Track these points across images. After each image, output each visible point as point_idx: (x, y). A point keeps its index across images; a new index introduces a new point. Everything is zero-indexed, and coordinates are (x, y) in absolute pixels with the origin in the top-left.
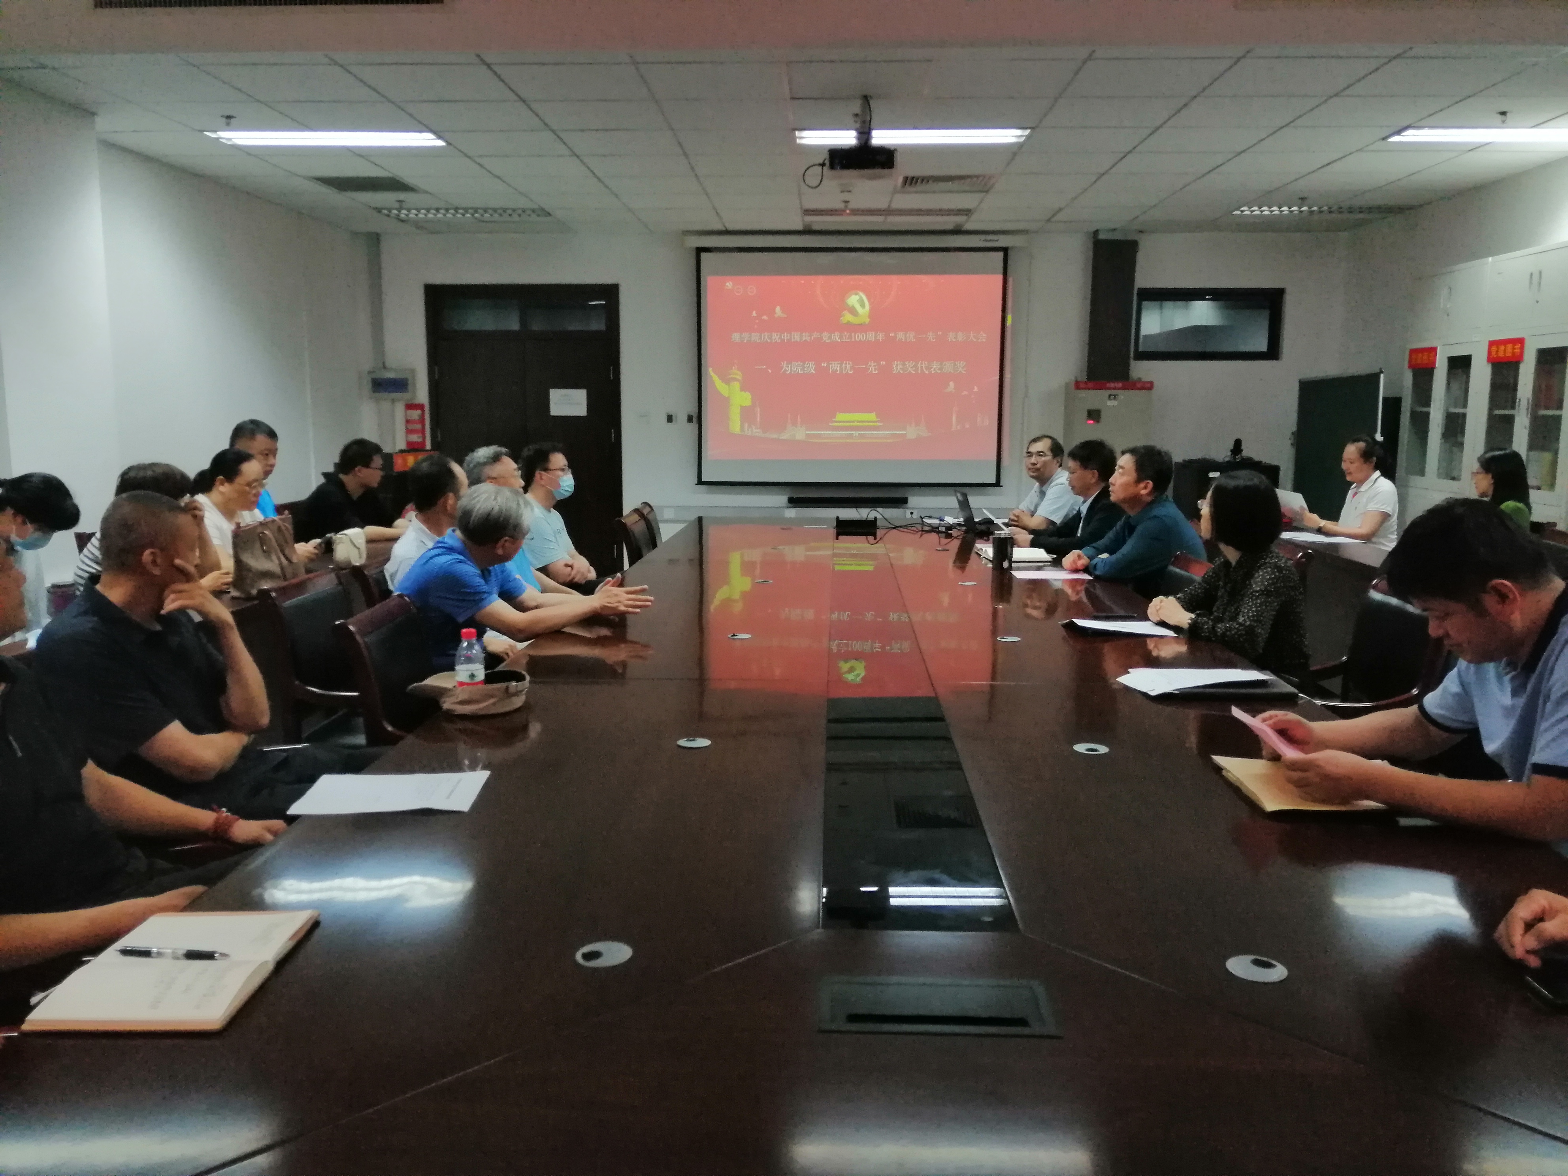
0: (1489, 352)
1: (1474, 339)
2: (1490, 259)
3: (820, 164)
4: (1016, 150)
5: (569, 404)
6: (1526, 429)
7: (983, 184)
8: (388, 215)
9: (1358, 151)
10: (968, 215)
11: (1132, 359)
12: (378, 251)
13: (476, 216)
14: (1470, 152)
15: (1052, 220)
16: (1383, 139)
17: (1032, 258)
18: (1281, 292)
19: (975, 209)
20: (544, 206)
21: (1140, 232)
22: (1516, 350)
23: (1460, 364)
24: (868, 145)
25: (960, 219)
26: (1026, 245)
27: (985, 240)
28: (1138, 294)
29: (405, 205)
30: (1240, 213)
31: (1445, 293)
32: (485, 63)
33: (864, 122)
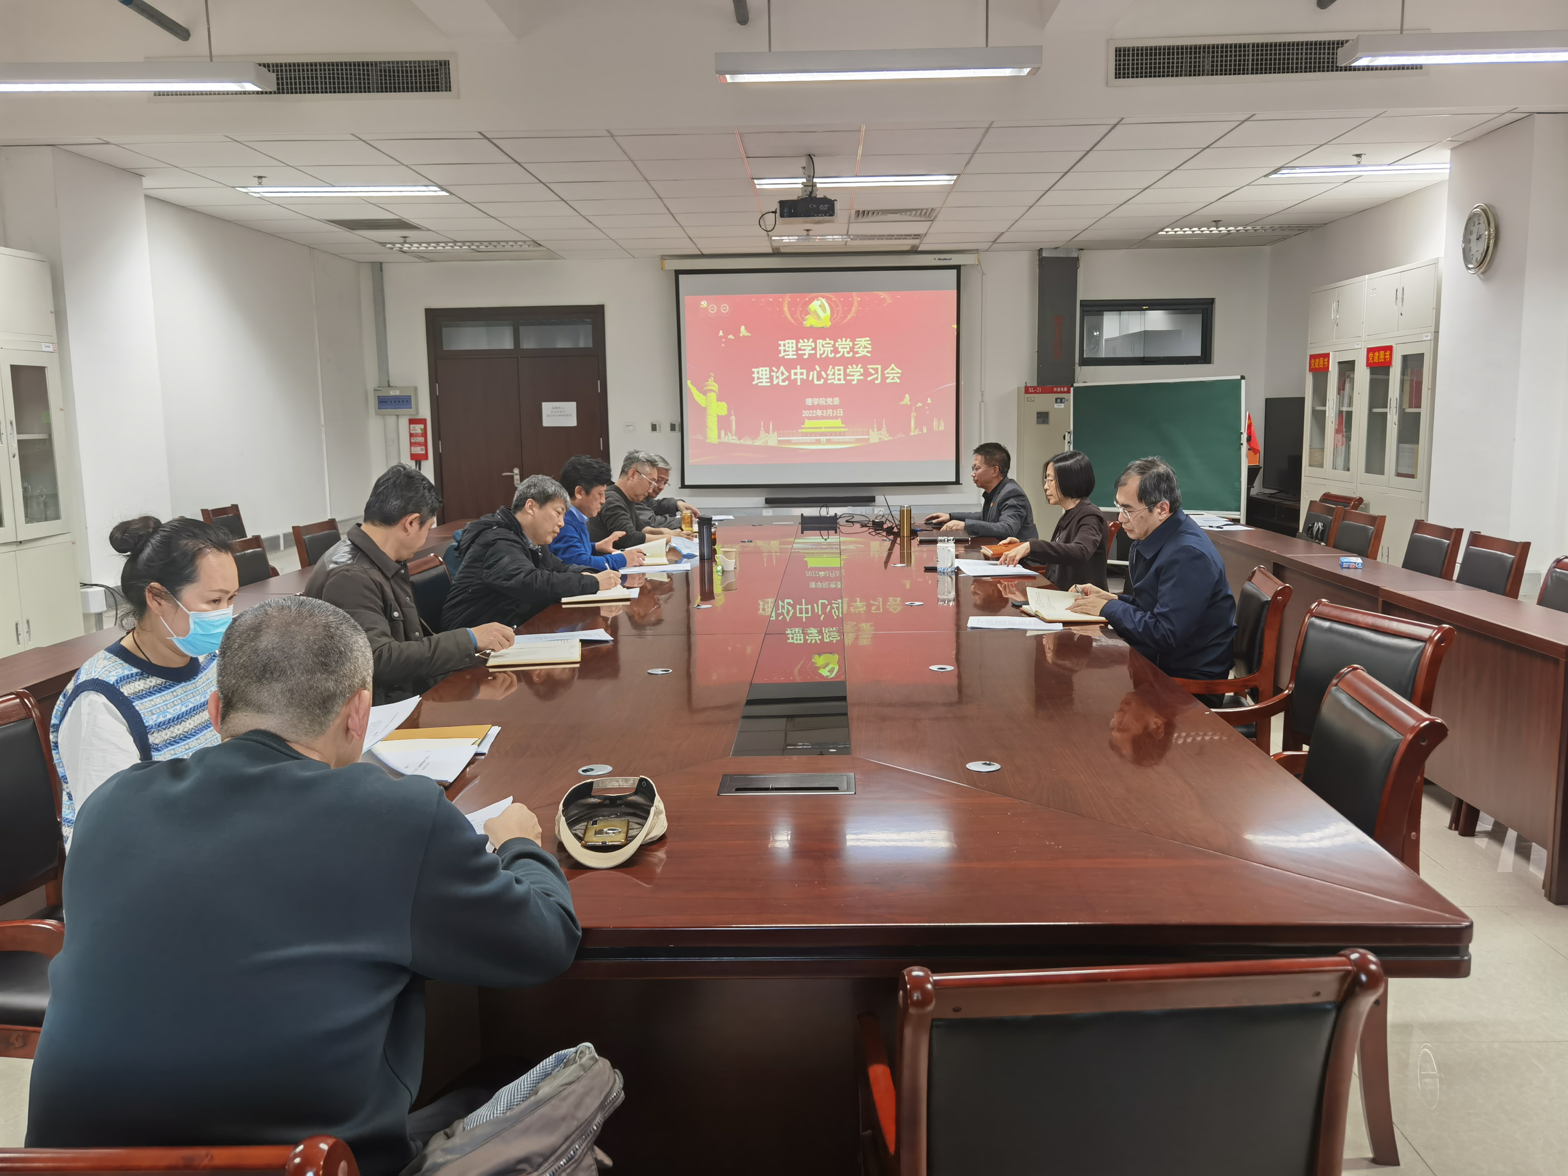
0: (1368, 358)
1: (1356, 347)
2: (1367, 276)
3: (773, 212)
4: (949, 190)
5: (560, 415)
6: (1395, 425)
7: (928, 215)
8: (392, 249)
9: (1248, 185)
10: (918, 238)
11: (1077, 365)
12: (382, 278)
13: (472, 247)
14: (1346, 184)
15: (998, 241)
16: (1265, 176)
17: (983, 274)
18: (1211, 301)
19: (926, 234)
20: (535, 239)
21: (1081, 249)
22: (1387, 357)
23: (1347, 367)
24: (813, 195)
25: (915, 242)
26: (977, 263)
27: (939, 259)
28: (1081, 306)
29: (408, 240)
30: (1164, 233)
31: (1335, 305)
32: (486, 138)
33: (809, 177)
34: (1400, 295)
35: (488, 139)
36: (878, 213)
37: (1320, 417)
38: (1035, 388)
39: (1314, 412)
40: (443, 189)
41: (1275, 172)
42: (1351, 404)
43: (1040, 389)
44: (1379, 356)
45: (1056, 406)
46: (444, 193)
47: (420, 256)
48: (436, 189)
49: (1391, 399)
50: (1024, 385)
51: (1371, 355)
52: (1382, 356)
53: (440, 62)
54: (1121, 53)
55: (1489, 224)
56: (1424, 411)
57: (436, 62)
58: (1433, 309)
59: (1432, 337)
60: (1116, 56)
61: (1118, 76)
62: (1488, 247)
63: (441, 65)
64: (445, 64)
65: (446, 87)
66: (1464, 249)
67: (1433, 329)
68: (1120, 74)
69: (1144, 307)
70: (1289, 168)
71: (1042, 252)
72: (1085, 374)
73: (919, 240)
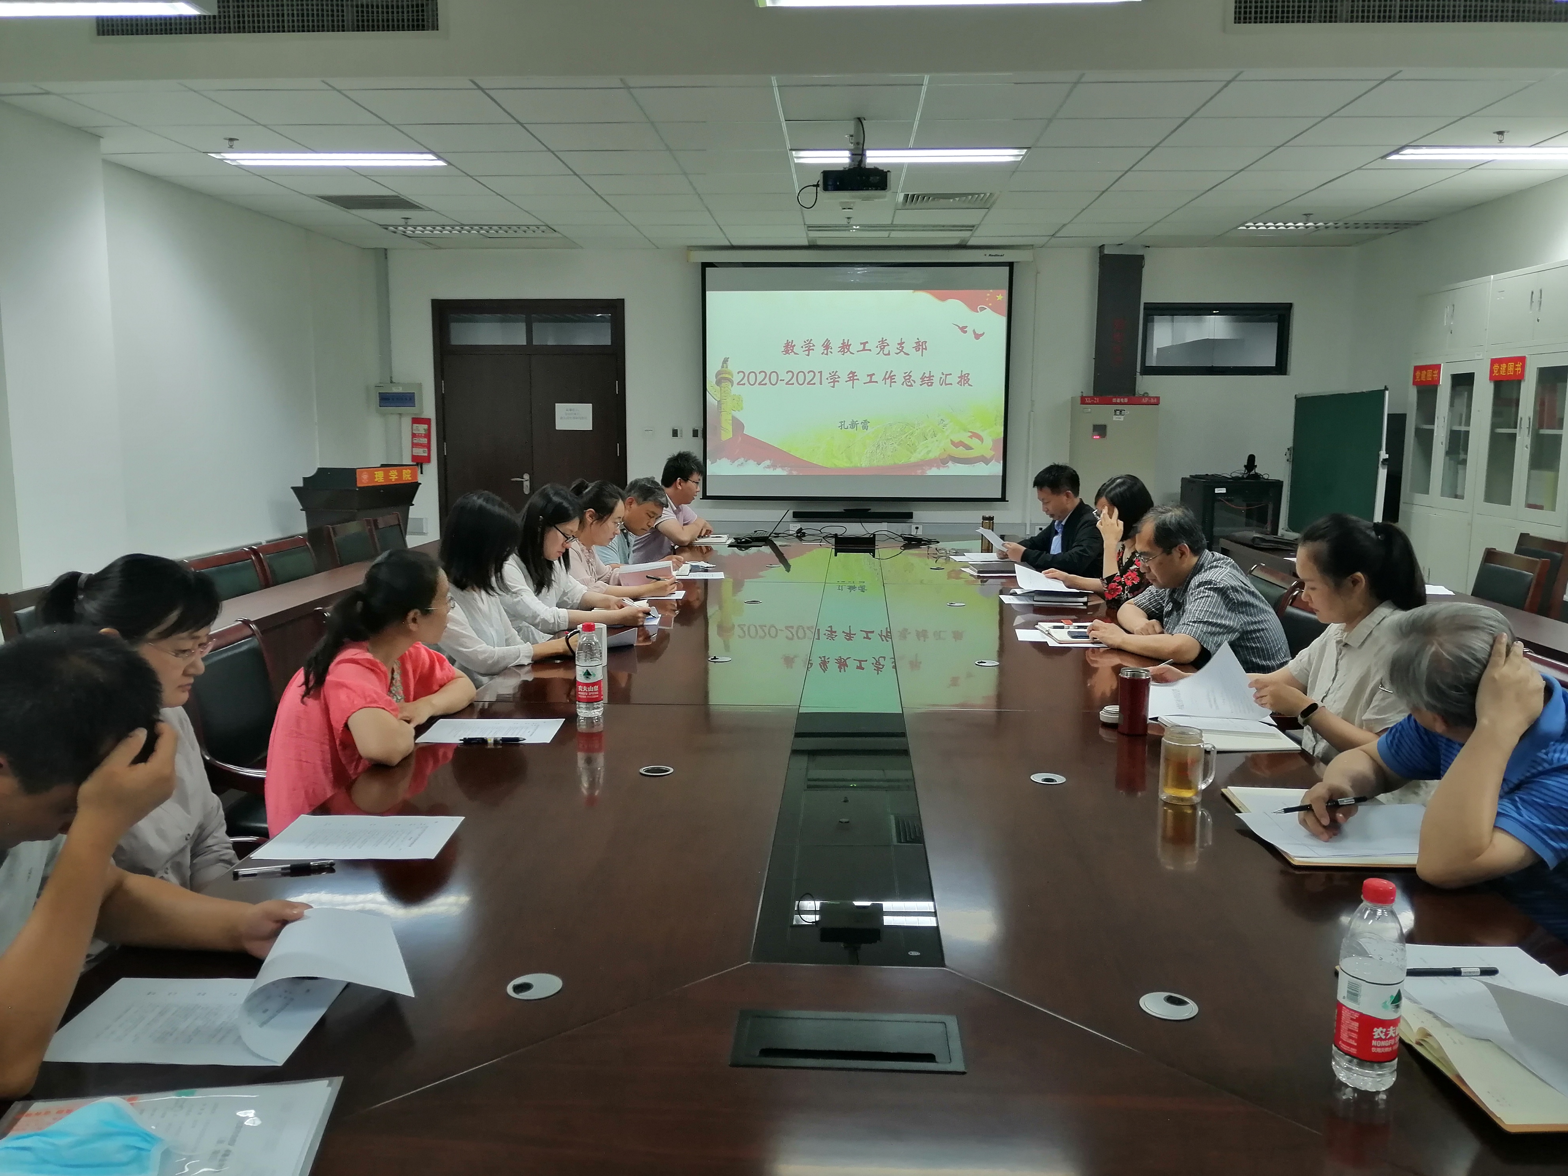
0: (1492, 371)
1: (1477, 358)
2: (1491, 277)
3: (814, 186)
4: (1015, 168)
5: (574, 418)
6: (1527, 448)
7: (984, 201)
8: (395, 232)
9: (1359, 168)
10: (971, 230)
11: (1138, 374)
12: (387, 267)
13: (482, 232)
14: (1471, 170)
15: (1057, 235)
16: (1382, 157)
17: (1037, 273)
18: (1289, 306)
19: (979, 225)
20: (549, 223)
21: (1146, 247)
22: (1517, 369)
23: (1463, 382)
24: (862, 166)
25: (965, 234)
26: (1031, 260)
27: (990, 255)
28: (1145, 309)
29: (410, 222)
30: (1245, 228)
31: (1448, 310)
32: (479, 88)
33: (858, 144)
34: (1536, 298)
35: (482, 90)
36: (929, 198)
37: (1425, 439)
38: (1092, 398)
39: (1418, 431)
40: (440, 158)
41: (1397, 152)
42: (1468, 423)
43: (1097, 400)
44: (1506, 369)
45: (1115, 418)
46: (441, 163)
47: (426, 242)
48: (431, 156)
49: (1521, 419)
50: (1080, 394)
51: (1496, 366)
52: (1511, 368)
61: (1238, 20)
65: (433, 25)
68: (1240, 18)
69: (1214, 312)
70: (1415, 147)
71: (1104, 249)
72: (1146, 384)
73: (970, 233)
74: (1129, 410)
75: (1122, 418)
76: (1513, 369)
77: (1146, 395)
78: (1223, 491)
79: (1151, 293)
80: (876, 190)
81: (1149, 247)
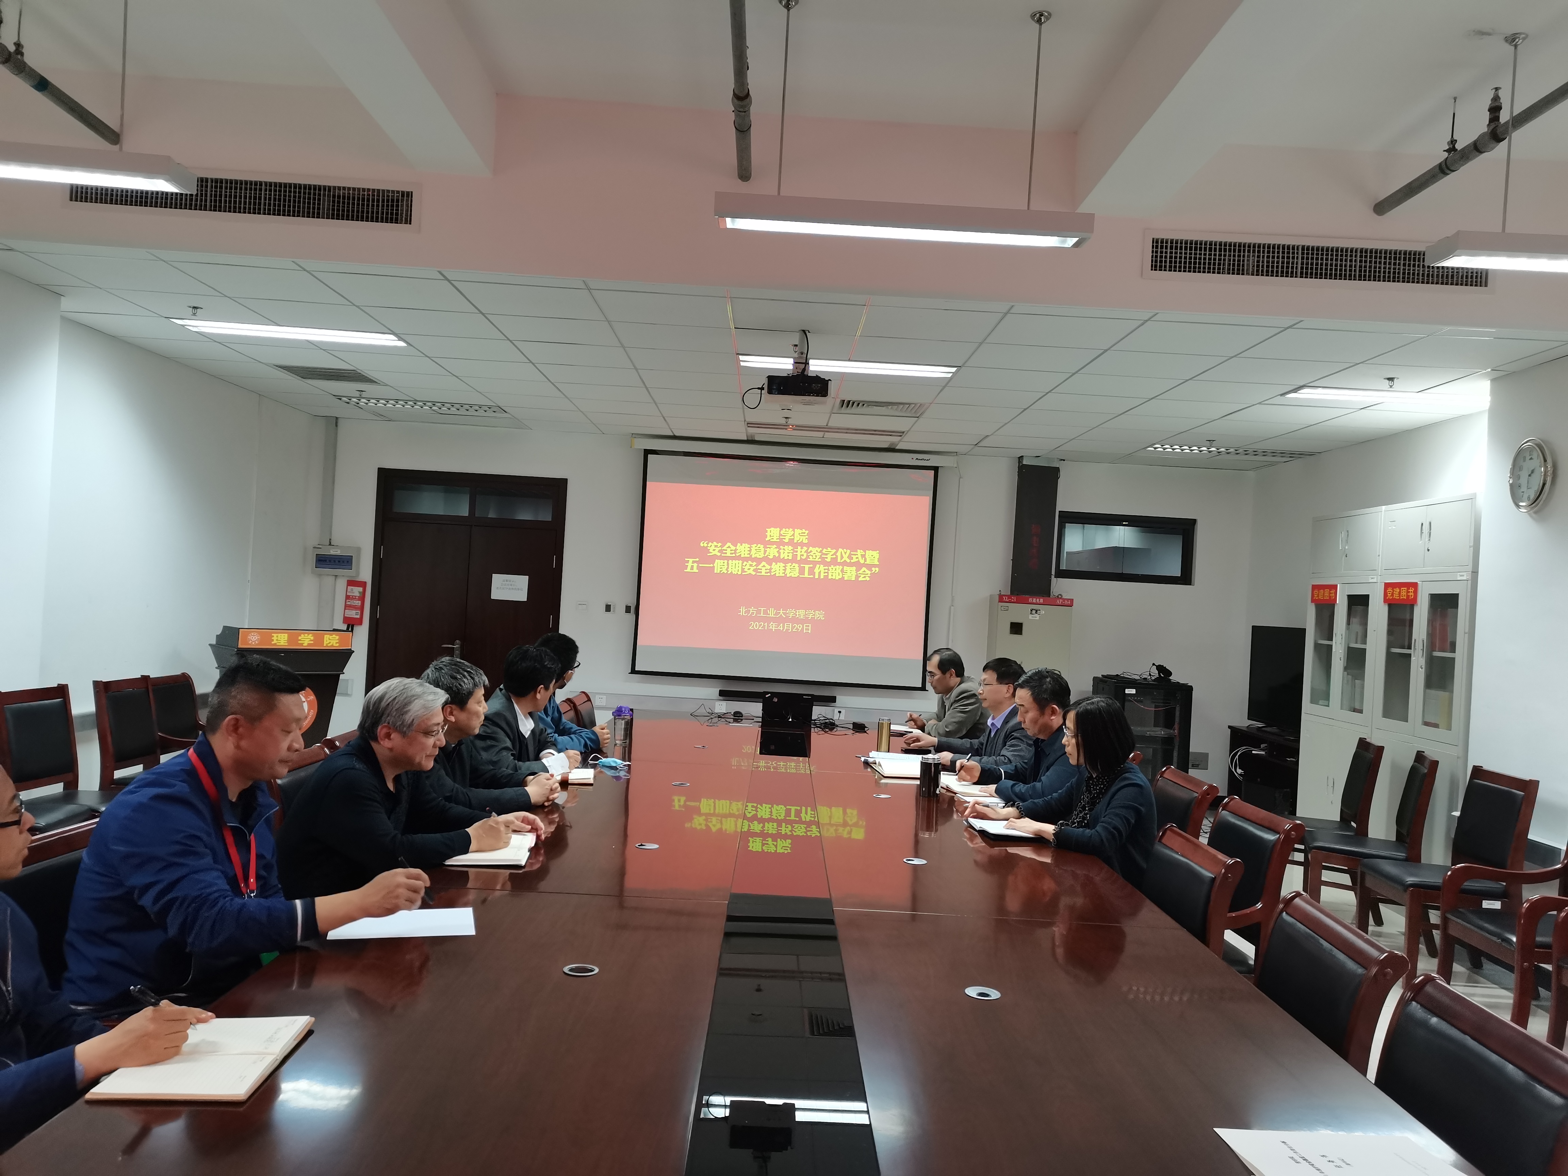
0: (1386, 594)
1: (1371, 581)
2: (1384, 507)
3: (759, 388)
4: (945, 383)
5: (510, 589)
6: (1422, 668)
7: (915, 410)
8: (348, 403)
9: (1260, 403)
10: (901, 436)
11: (1053, 577)
12: (336, 434)
13: (434, 408)
14: (1362, 410)
15: (980, 445)
16: (1282, 395)
17: (960, 478)
18: (1194, 522)
19: (908, 431)
20: (500, 405)
21: (1062, 460)
22: (1410, 594)
23: (1359, 603)
24: (805, 373)
25: (894, 439)
26: (955, 466)
27: (917, 459)
28: (1059, 516)
29: (364, 395)
30: (1153, 449)
31: (1343, 535)
32: (447, 279)
33: (802, 353)
34: (1426, 529)
35: (449, 281)
36: (863, 405)
37: (1325, 654)
38: (1009, 597)
39: (1318, 646)
40: (400, 339)
41: (1295, 390)
42: (1365, 642)
43: (1014, 598)
44: (1400, 593)
45: (1031, 617)
46: (402, 344)
47: (378, 414)
48: (392, 337)
49: (1415, 640)
50: (998, 593)
51: (1390, 590)
52: (1404, 593)
53: (403, 192)
54: (1158, 244)
55: (1545, 461)
56: (1459, 655)
57: (398, 192)
58: (1470, 547)
59: (1469, 577)
60: (1153, 248)
61: (1154, 267)
62: (1544, 484)
63: (403, 196)
64: (409, 195)
65: (406, 220)
66: (1511, 485)
67: (1470, 568)
68: (1156, 266)
69: (1124, 523)
70: (1311, 388)
71: (1022, 459)
72: (1061, 586)
73: (900, 438)
74: (1044, 610)
75: (1037, 617)
76: (1405, 594)
77: (1060, 597)
78: (1133, 691)
79: (1064, 503)
80: (817, 396)
81: (1064, 460)
